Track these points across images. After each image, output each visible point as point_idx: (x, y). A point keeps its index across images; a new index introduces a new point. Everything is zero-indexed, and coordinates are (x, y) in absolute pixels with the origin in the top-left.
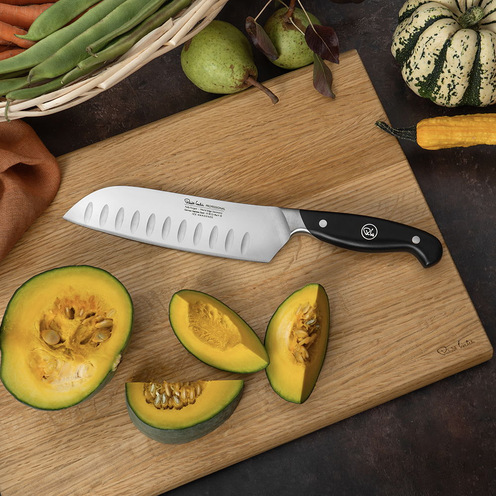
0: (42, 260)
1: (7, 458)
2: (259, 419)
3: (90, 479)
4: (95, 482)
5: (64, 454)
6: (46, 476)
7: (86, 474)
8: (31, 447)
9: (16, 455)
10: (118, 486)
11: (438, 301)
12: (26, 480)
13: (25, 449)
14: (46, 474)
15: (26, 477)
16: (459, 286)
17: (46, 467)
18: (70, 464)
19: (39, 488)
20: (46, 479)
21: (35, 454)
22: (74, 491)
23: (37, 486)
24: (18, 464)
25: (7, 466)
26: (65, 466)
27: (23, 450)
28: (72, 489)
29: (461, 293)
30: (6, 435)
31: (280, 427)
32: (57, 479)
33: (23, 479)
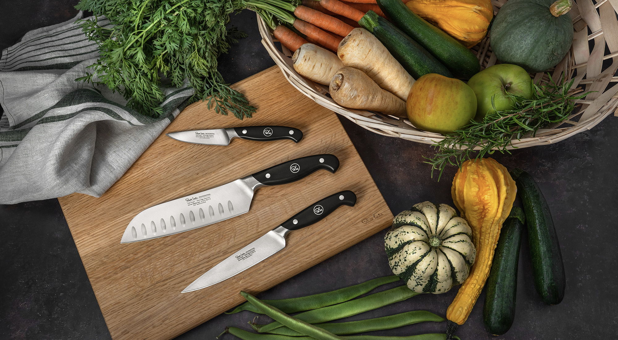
0: (125, 192)
1: (111, 309)
2: (259, 272)
3: (161, 317)
4: (164, 318)
5: (145, 303)
6: (135, 317)
7: (159, 314)
8: (125, 302)
9: (116, 307)
10: (178, 319)
11: (360, 193)
12: (123, 321)
13: (122, 303)
14: (134, 317)
15: (123, 319)
16: (372, 183)
17: (134, 312)
18: (149, 309)
19: (131, 325)
20: (135, 319)
21: (127, 306)
22: (153, 325)
23: (130, 324)
24: (118, 312)
25: (111, 314)
26: (146, 311)
27: (120, 304)
28: (151, 323)
29: (373, 187)
30: (110, 296)
31: (272, 275)
32: (142, 319)
33: (122, 321)
